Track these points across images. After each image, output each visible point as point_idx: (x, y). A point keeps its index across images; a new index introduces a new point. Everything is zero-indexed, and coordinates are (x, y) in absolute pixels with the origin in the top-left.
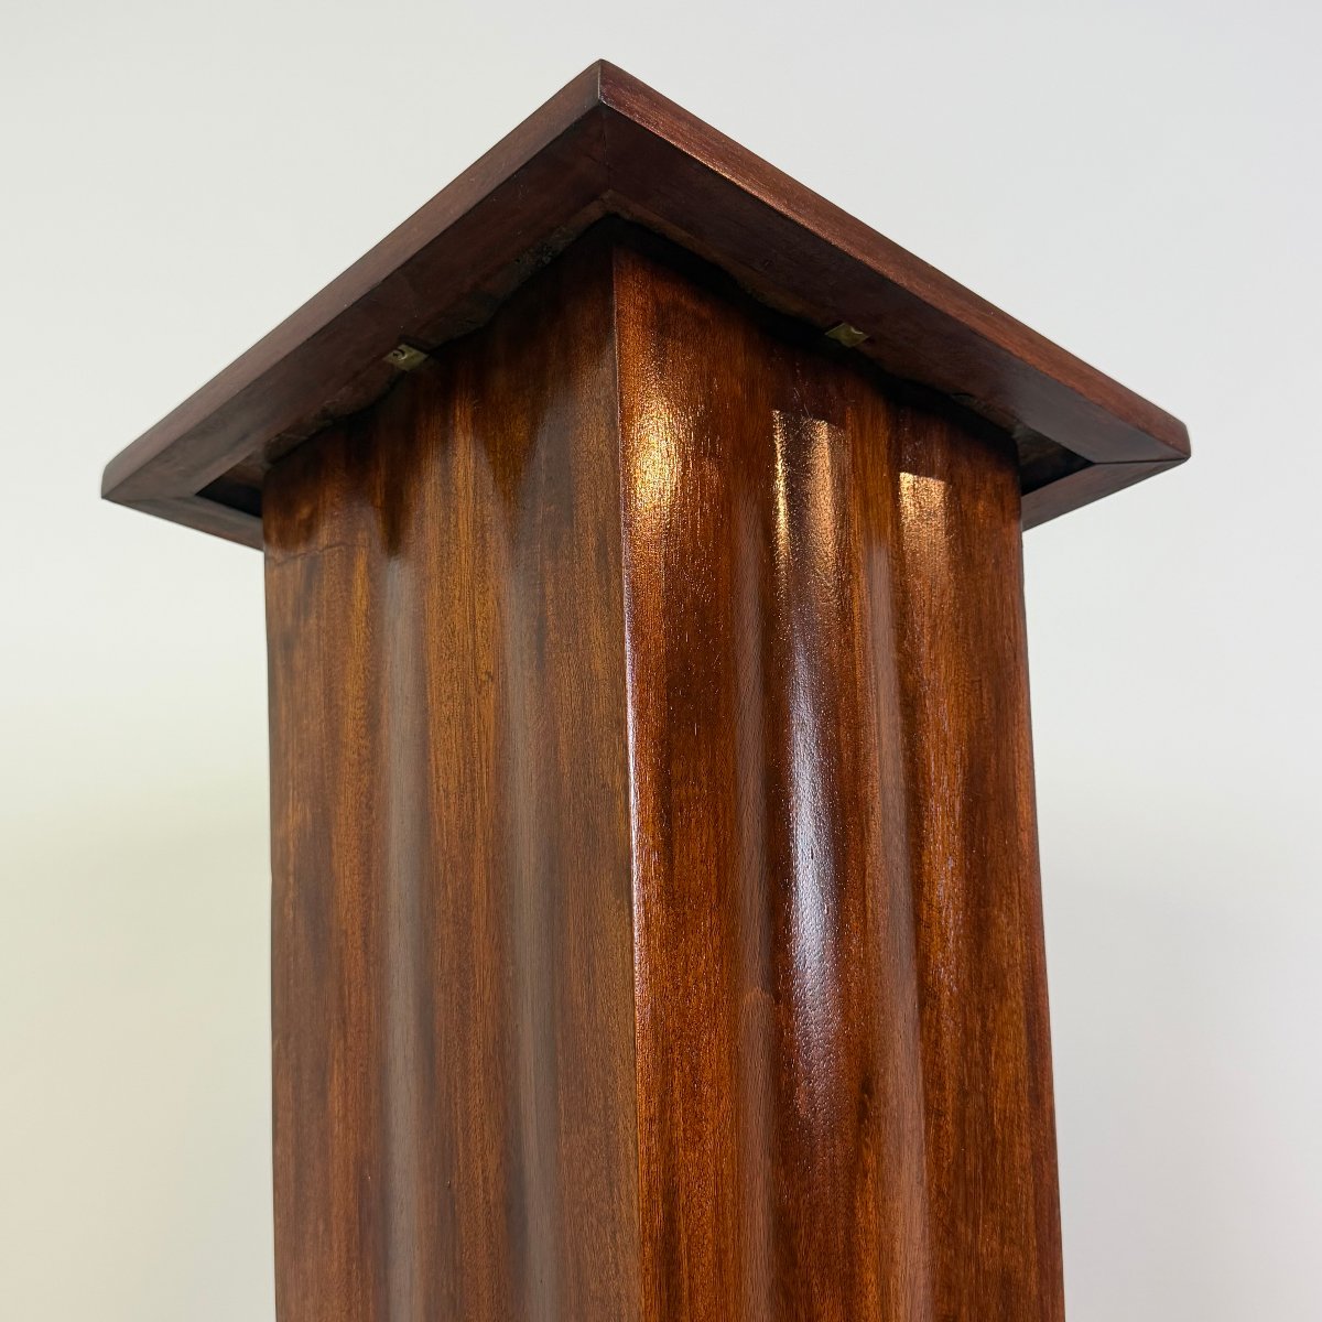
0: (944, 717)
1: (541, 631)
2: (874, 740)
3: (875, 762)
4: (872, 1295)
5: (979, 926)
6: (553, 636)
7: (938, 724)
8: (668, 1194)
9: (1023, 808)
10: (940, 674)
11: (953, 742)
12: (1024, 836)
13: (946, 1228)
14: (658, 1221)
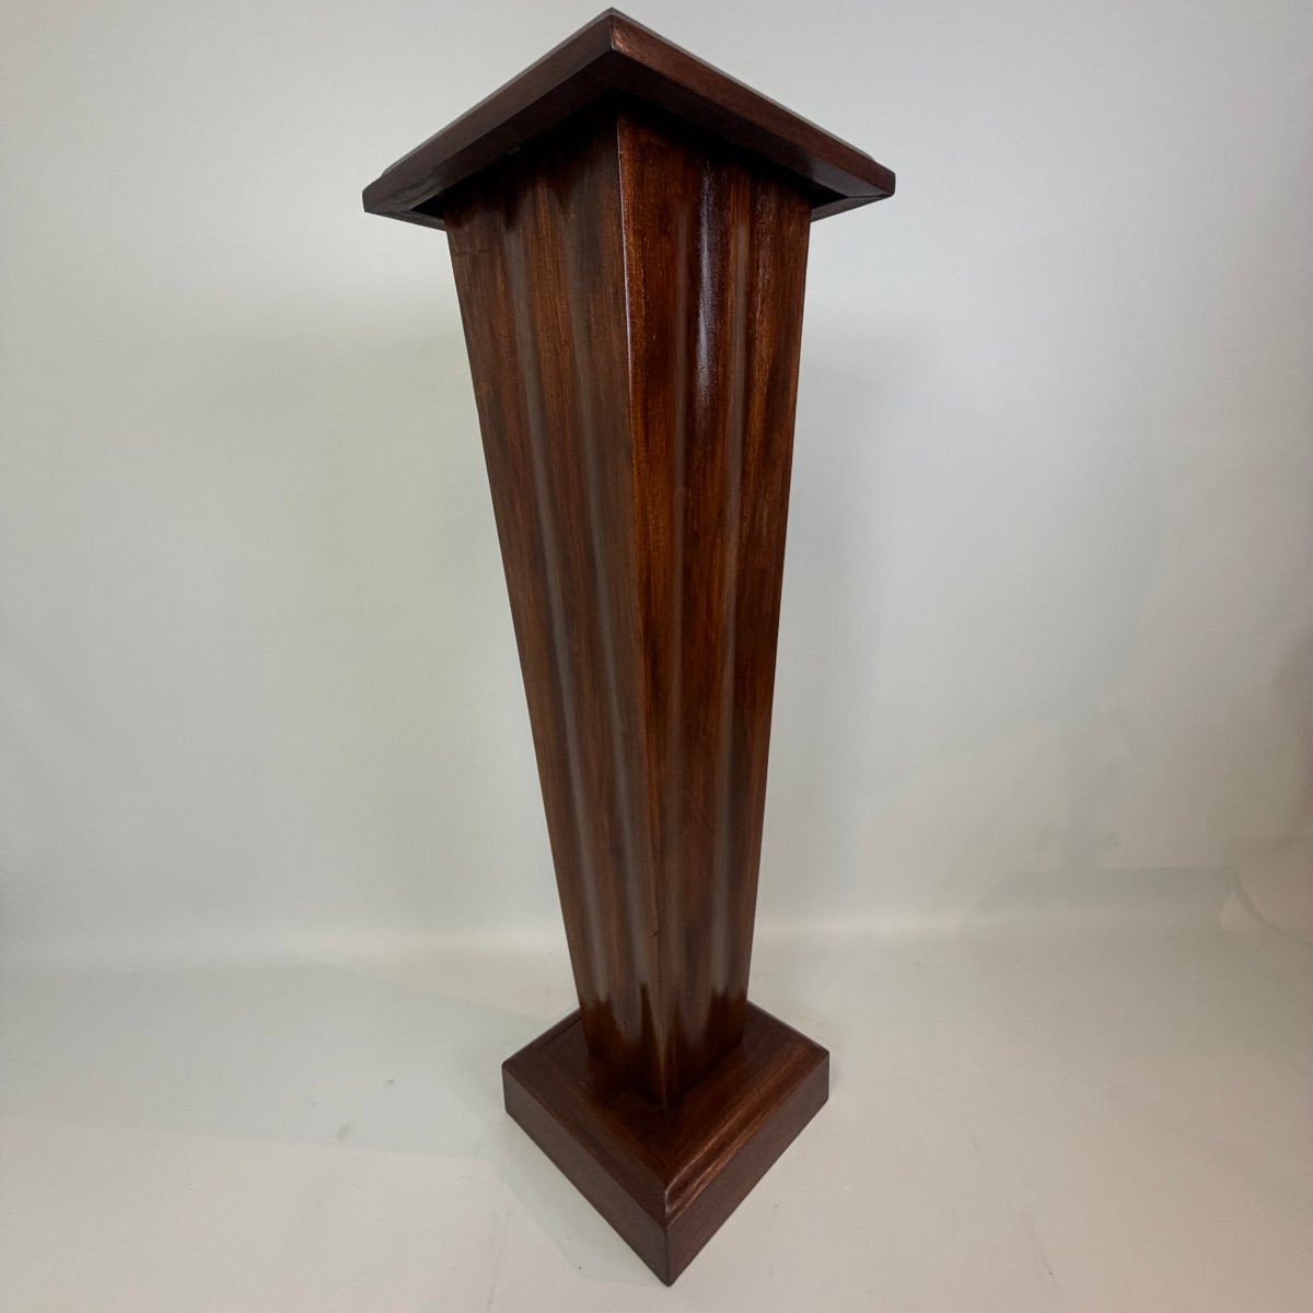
0: (763, 348)
1: (589, 329)
2: (733, 368)
3: (732, 379)
4: (716, 586)
5: (767, 444)
6: (594, 333)
7: (761, 351)
8: (647, 569)
9: (792, 386)
10: (763, 329)
11: (766, 360)
12: (791, 398)
13: (743, 559)
14: (644, 577)
